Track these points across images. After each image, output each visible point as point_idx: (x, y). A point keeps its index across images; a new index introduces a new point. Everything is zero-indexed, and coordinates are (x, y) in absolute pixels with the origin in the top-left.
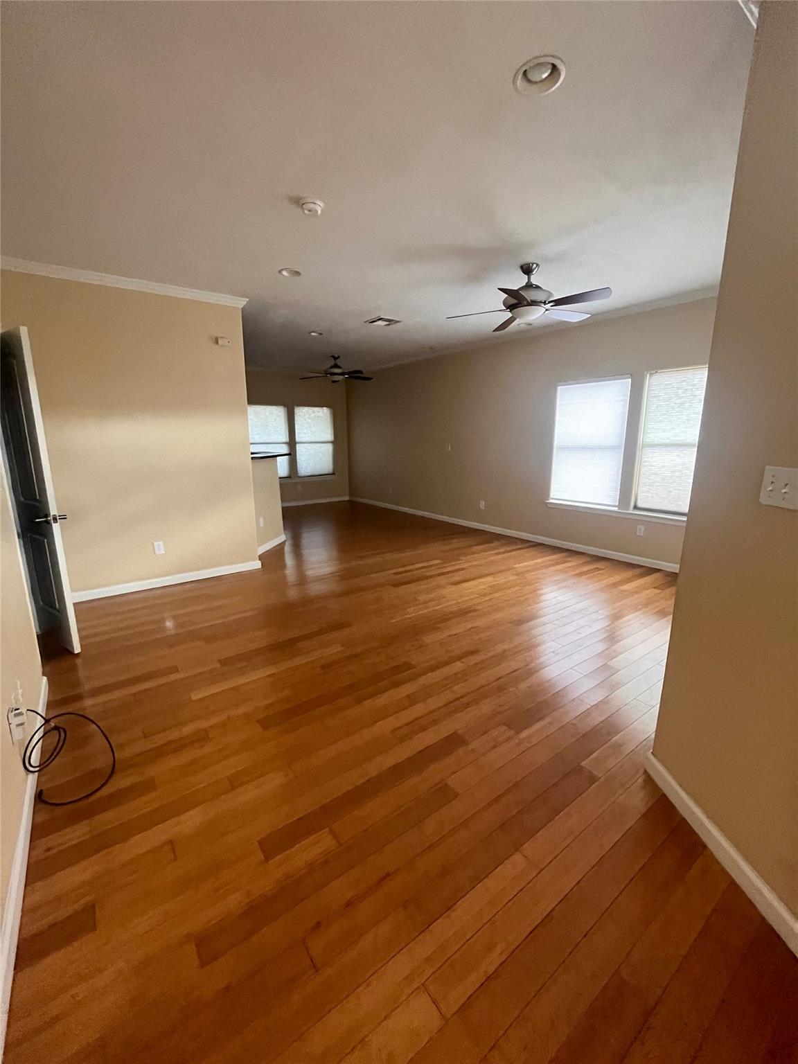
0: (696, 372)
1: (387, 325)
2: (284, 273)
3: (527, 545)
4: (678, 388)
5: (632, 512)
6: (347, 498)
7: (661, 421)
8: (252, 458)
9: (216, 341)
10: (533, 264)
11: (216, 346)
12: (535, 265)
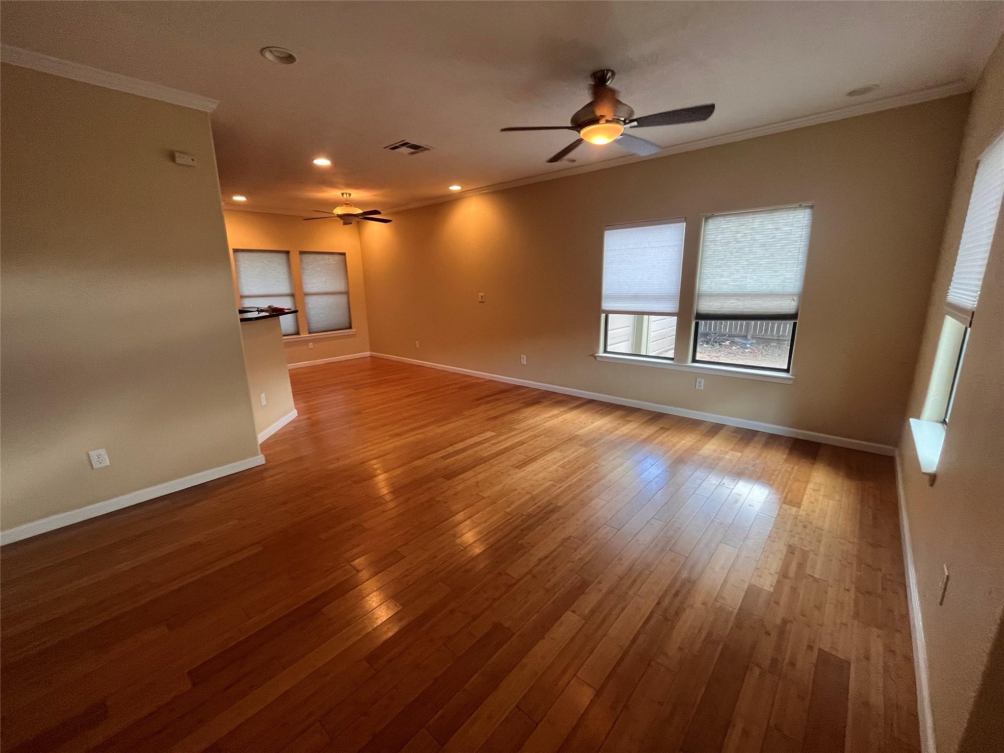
0: (755, 216)
1: (412, 153)
2: (268, 55)
3: (579, 403)
4: (738, 232)
5: (689, 364)
6: (368, 354)
7: (718, 267)
8: (242, 320)
9: (172, 157)
10: (608, 70)
11: (170, 164)
12: (609, 74)
